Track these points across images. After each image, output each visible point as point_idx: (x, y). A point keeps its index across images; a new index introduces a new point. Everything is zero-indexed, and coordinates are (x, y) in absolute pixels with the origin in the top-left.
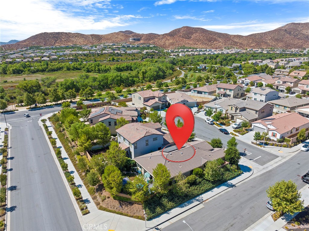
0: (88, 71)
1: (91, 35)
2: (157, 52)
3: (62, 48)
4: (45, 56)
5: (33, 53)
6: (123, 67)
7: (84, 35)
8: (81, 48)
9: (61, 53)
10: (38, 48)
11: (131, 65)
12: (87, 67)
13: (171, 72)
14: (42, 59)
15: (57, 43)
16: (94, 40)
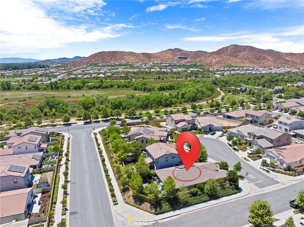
0: (136, 89)
1: (142, 53)
2: (202, 70)
3: (116, 65)
4: (101, 73)
5: (92, 70)
6: (166, 87)
7: (136, 53)
8: (132, 66)
9: (115, 71)
10: (96, 65)
11: (174, 85)
12: (135, 85)
13: (210, 93)
14: (99, 76)
15: (112, 60)
16: (144, 58)
